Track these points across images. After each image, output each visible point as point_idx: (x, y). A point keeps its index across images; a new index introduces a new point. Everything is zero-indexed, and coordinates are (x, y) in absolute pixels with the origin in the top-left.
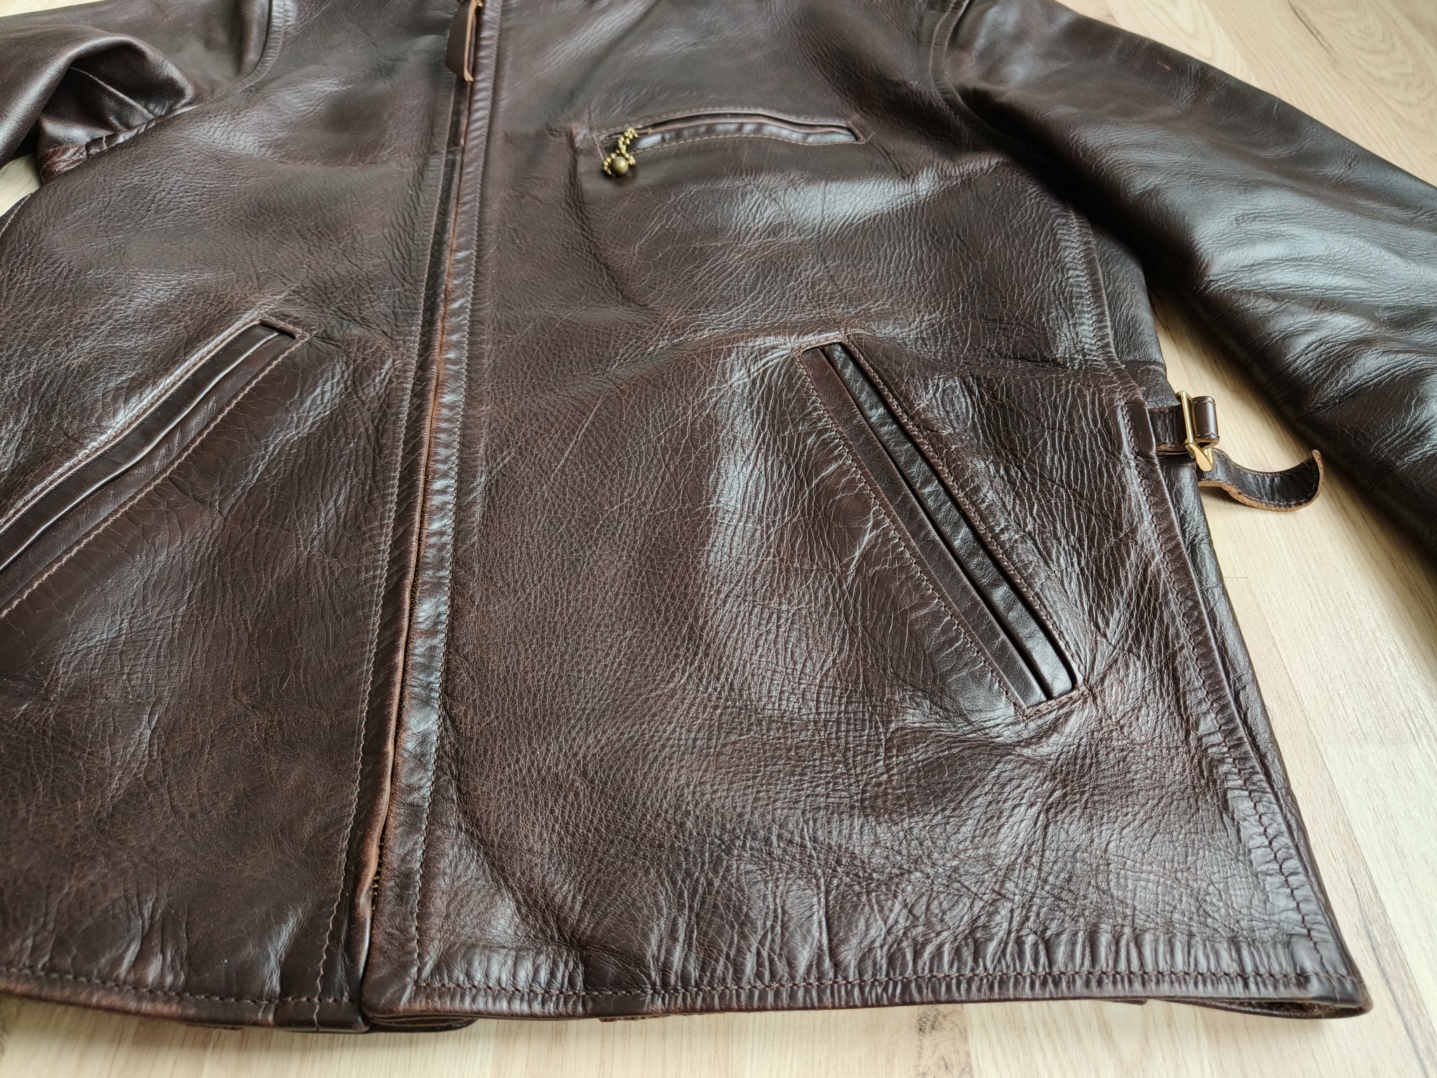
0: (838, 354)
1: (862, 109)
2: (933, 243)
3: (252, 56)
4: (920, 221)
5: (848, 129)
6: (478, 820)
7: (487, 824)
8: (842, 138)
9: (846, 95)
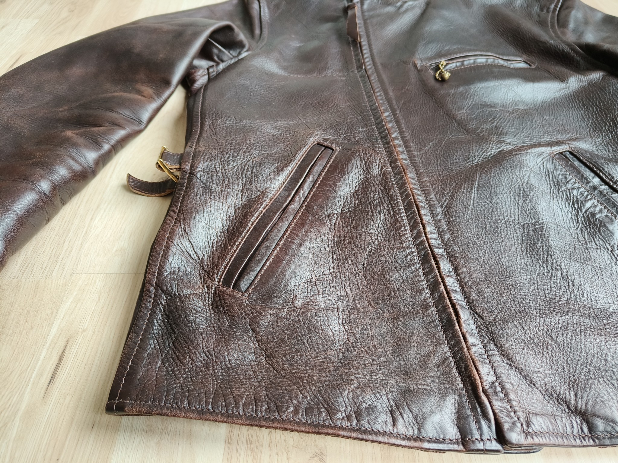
0: (568, 155)
1: (526, 53)
2: (585, 109)
3: (257, 32)
4: (575, 100)
5: (524, 61)
6: (511, 358)
7: (516, 360)
8: (523, 65)
9: (516, 47)
